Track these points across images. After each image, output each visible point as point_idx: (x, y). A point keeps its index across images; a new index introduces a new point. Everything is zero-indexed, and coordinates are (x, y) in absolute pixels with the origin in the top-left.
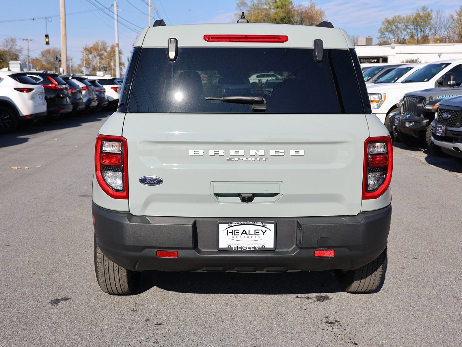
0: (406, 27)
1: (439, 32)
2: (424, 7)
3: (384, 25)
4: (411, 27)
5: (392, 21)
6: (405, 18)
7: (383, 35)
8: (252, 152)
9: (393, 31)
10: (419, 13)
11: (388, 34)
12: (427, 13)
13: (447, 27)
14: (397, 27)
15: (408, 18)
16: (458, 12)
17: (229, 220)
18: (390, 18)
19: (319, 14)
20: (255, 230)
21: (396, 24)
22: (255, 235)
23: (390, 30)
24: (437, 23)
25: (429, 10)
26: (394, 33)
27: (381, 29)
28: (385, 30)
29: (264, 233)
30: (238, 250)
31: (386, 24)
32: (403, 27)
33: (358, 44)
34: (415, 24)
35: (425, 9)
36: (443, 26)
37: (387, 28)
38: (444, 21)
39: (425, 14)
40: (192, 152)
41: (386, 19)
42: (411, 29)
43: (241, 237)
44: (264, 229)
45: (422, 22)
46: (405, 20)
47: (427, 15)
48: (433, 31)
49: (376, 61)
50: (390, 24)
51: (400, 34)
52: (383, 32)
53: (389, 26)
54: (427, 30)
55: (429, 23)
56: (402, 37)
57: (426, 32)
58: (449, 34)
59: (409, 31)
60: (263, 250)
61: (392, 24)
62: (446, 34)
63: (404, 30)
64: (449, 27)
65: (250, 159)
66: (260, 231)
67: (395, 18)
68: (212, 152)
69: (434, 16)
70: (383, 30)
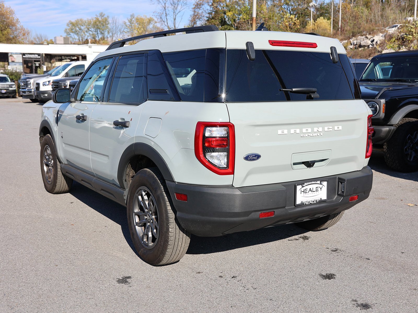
0: (88, 29)
1: (116, 35)
2: (102, 13)
3: (69, 27)
4: (92, 29)
5: (76, 24)
6: (87, 21)
7: (68, 35)
8: (315, 130)
9: (77, 32)
10: (98, 18)
11: (73, 35)
12: (105, 18)
13: (121, 32)
14: (80, 29)
15: (89, 22)
16: (129, 19)
17: (302, 182)
18: (73, 21)
19: (9, 12)
20: (316, 188)
21: (79, 26)
22: (316, 191)
23: (74, 31)
24: (113, 27)
25: (106, 16)
26: (78, 34)
27: (66, 30)
28: (70, 31)
29: (321, 189)
30: (307, 204)
31: (70, 26)
32: (85, 29)
33: (57, 43)
34: (96, 27)
35: (103, 15)
36: (118, 30)
37: (72, 29)
38: (119, 26)
39: (103, 19)
40: (280, 132)
41: (70, 21)
42: (92, 32)
43: (308, 194)
44: (321, 186)
45: (101, 26)
46: (87, 23)
47: (105, 20)
48: (111, 34)
49: (76, 58)
50: (74, 26)
51: (84, 35)
52: (69, 33)
53: (73, 27)
54: (106, 33)
55: (107, 27)
56: (86, 38)
57: (105, 35)
58: (124, 37)
59: (91, 33)
60: (321, 201)
61: (76, 26)
62: (121, 37)
63: (86, 32)
64: (123, 31)
65: (314, 135)
66: (319, 188)
67: (77, 21)
68: (292, 131)
69: (110, 22)
70: (68, 31)
